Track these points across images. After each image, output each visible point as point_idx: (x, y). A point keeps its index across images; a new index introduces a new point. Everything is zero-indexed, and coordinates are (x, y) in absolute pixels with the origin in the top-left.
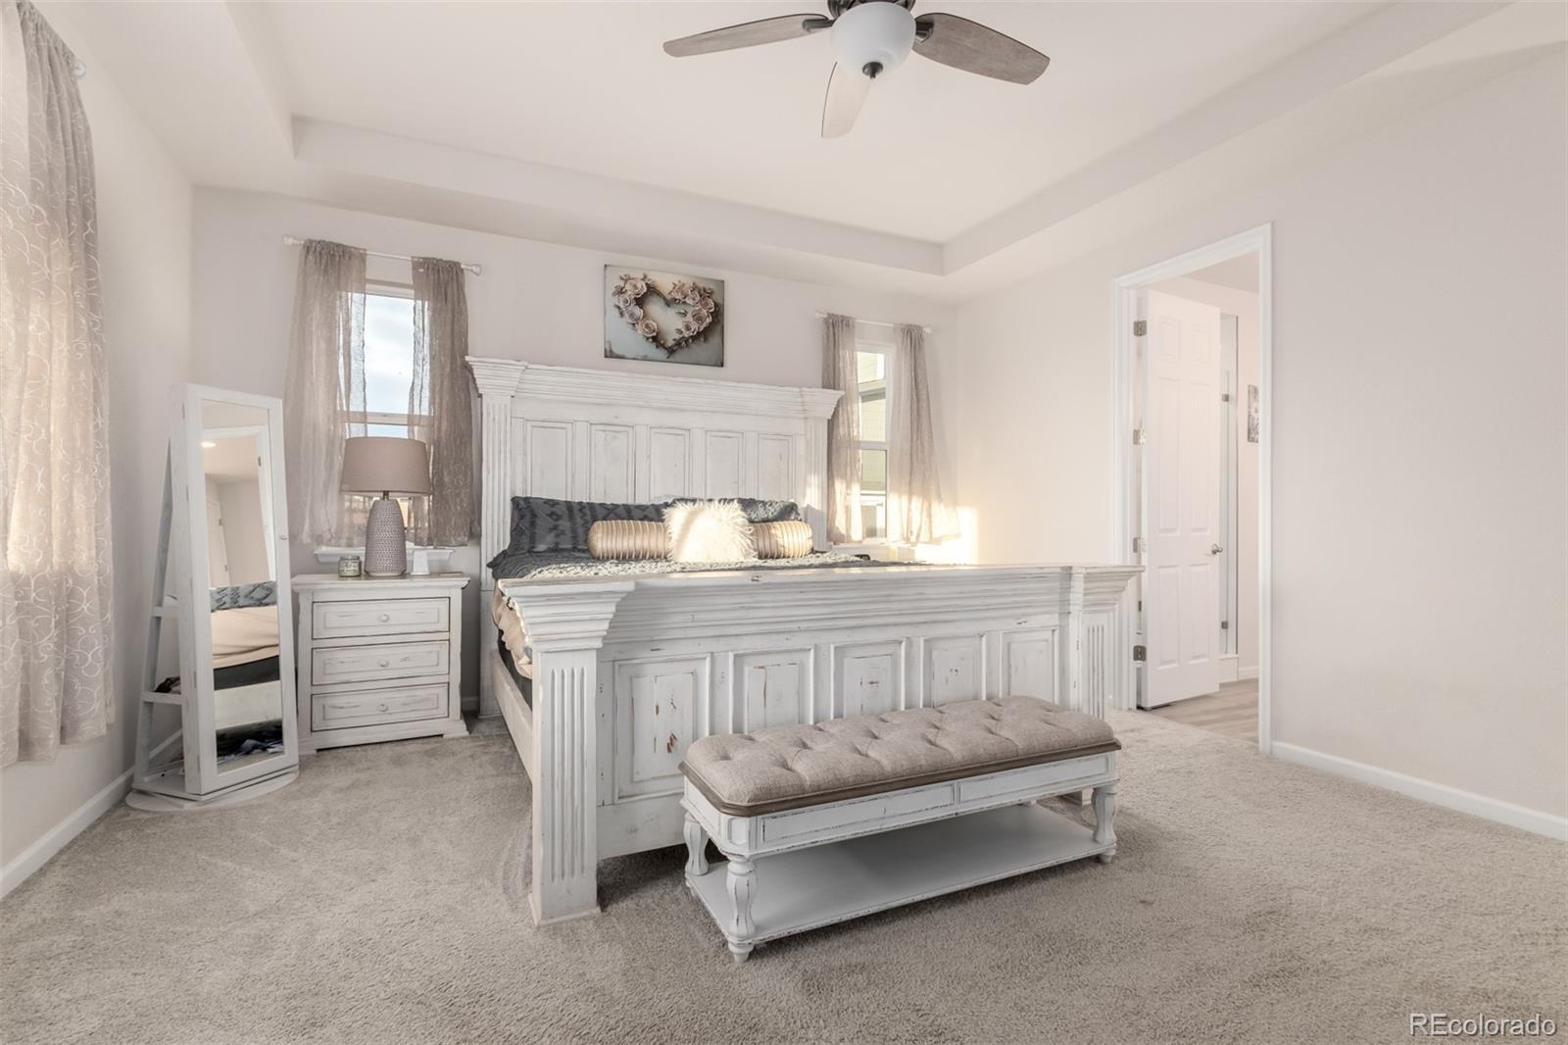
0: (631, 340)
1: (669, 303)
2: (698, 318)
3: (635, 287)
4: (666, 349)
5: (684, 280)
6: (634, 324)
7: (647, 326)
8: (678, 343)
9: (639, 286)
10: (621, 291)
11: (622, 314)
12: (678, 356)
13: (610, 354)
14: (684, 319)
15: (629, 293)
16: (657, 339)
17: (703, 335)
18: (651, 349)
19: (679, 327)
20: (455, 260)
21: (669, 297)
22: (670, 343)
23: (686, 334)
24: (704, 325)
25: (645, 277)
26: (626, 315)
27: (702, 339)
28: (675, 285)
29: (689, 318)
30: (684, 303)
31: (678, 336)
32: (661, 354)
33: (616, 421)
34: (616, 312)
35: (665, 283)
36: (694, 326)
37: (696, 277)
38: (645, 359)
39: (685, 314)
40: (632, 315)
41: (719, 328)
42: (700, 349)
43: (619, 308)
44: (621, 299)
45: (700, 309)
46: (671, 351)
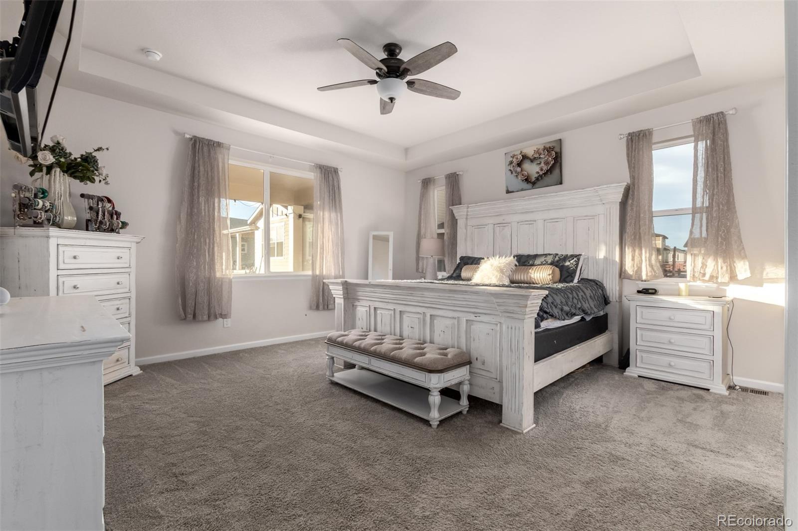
0: (517, 183)
1: (532, 161)
2: (547, 163)
3: (517, 158)
4: (531, 183)
5: (539, 147)
6: (517, 176)
7: (523, 175)
8: (537, 179)
9: (519, 157)
10: (511, 163)
11: (512, 173)
12: (537, 185)
13: (508, 192)
14: (540, 166)
15: (515, 162)
16: (527, 180)
17: (550, 171)
18: (525, 185)
19: (538, 170)
20: (453, 172)
21: (532, 158)
22: (533, 179)
23: (541, 173)
24: (550, 165)
25: (521, 152)
26: (514, 172)
27: (549, 173)
28: (535, 151)
29: (542, 165)
30: (540, 158)
31: (537, 175)
32: (530, 186)
33: (504, 222)
34: (510, 172)
35: (530, 152)
36: (545, 168)
37: (544, 143)
38: (522, 190)
39: (540, 164)
40: (516, 172)
41: (558, 165)
42: (548, 179)
43: (511, 170)
44: (512, 166)
45: (548, 158)
46: (534, 183)
